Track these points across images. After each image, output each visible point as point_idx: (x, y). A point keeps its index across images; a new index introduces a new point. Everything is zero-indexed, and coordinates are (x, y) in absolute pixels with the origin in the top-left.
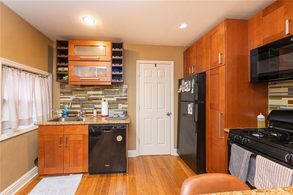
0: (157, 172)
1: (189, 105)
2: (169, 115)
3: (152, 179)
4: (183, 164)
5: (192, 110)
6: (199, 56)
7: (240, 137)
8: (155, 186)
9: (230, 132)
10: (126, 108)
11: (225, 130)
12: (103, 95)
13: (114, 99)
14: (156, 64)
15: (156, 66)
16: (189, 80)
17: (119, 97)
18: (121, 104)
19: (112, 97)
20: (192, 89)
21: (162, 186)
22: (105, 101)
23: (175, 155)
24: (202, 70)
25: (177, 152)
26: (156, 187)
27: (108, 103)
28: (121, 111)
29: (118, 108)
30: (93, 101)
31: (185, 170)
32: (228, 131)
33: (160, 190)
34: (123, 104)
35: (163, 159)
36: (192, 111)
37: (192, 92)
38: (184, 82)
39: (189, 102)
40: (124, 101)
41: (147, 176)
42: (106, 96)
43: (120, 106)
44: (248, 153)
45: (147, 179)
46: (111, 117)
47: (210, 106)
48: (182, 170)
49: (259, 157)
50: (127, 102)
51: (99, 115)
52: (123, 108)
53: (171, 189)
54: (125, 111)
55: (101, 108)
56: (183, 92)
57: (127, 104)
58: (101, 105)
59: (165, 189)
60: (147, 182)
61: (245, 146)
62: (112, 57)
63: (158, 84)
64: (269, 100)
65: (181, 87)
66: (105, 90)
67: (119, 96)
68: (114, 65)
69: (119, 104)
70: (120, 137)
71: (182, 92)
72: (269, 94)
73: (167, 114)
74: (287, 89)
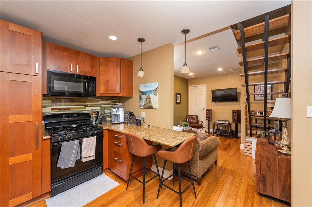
7: (65, 136)
9: (52, 137)
11: (44, 138)
44: (77, 141)
61: (69, 140)
74: (51, 100)
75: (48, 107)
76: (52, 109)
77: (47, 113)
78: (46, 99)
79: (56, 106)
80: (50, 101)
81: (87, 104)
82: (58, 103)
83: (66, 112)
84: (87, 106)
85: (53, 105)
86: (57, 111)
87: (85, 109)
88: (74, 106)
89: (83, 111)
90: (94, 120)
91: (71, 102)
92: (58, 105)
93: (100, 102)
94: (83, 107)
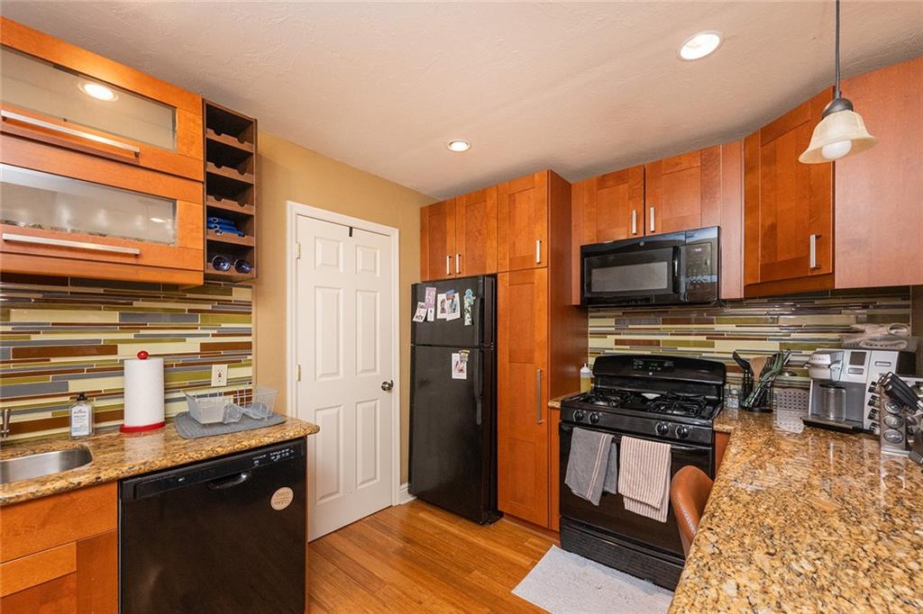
0: (391, 566)
1: (456, 357)
2: (388, 387)
3: (394, 589)
4: (437, 516)
5: (465, 367)
6: (477, 234)
7: (585, 412)
8: (414, 604)
9: (561, 406)
10: (248, 380)
11: (550, 404)
12: (123, 327)
13: (192, 346)
14: (351, 228)
15: (351, 235)
16: (453, 291)
17: (214, 335)
18: (226, 365)
19: (181, 338)
20: (467, 316)
21: (430, 593)
22: (143, 356)
23: (402, 503)
24: (485, 268)
25: (410, 492)
26: (420, 603)
27: (165, 366)
28: (226, 394)
29: (208, 385)
30: (53, 360)
31: (450, 529)
32: (557, 405)
33: (434, 603)
34: (233, 363)
35: (380, 524)
36: (465, 370)
37: (468, 322)
38: (434, 293)
39: (457, 348)
40: (236, 352)
41: (372, 593)
42: (142, 332)
43: (220, 374)
44: (605, 438)
45: (378, 599)
46: (211, 425)
47: (510, 356)
48: (446, 532)
49: (624, 438)
50: (249, 357)
51: (108, 430)
52: (230, 382)
53: (456, 586)
54: (241, 392)
55: (119, 394)
56: (433, 320)
57: (250, 365)
58: (122, 374)
59: (443, 595)
60: (385, 606)
61: (594, 426)
62: (205, 166)
63: (358, 293)
64: (589, 339)
65: (422, 307)
66: (136, 304)
67: (215, 332)
68: (213, 203)
69: (214, 366)
70: (283, 494)
71: (429, 320)
72: (590, 329)
73: (382, 387)
74: (614, 320)
75: (608, 336)
76: (616, 340)
77: (607, 351)
78: (605, 317)
79: (626, 334)
80: (612, 322)
81: (718, 327)
82: (630, 327)
83: (648, 353)
84: (720, 336)
85: (618, 331)
86: (628, 347)
87: (713, 347)
88: (671, 335)
89: (704, 355)
90: (734, 392)
91: (663, 324)
92: (629, 331)
93: (784, 320)
94: (704, 338)
